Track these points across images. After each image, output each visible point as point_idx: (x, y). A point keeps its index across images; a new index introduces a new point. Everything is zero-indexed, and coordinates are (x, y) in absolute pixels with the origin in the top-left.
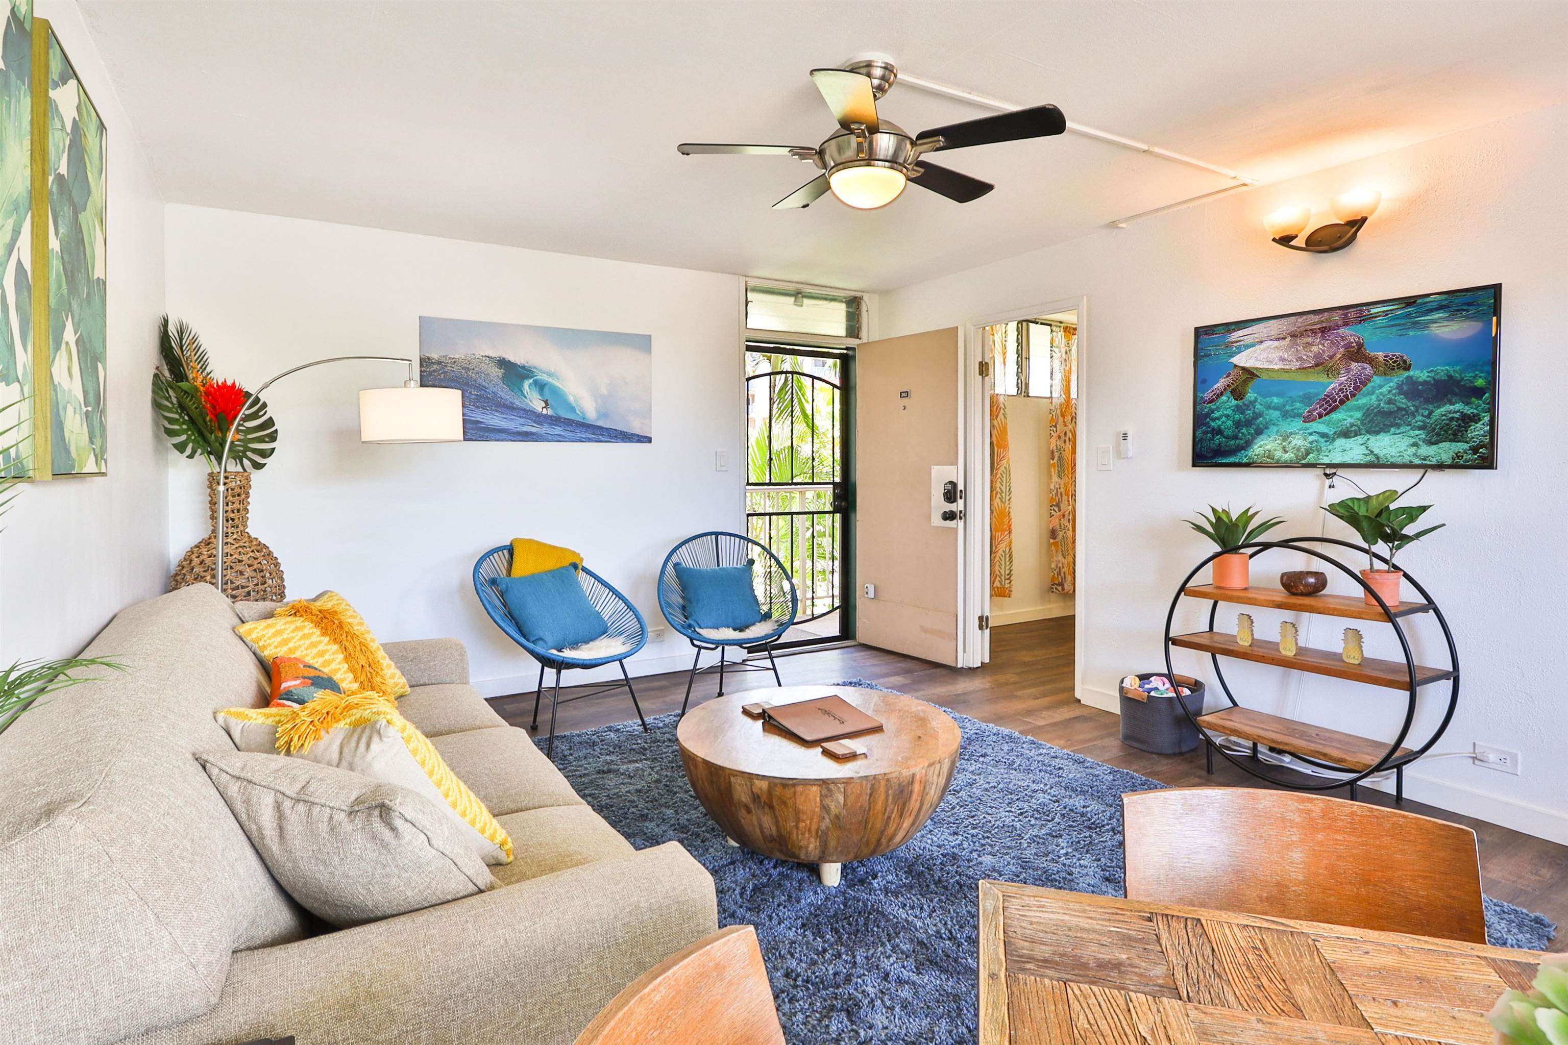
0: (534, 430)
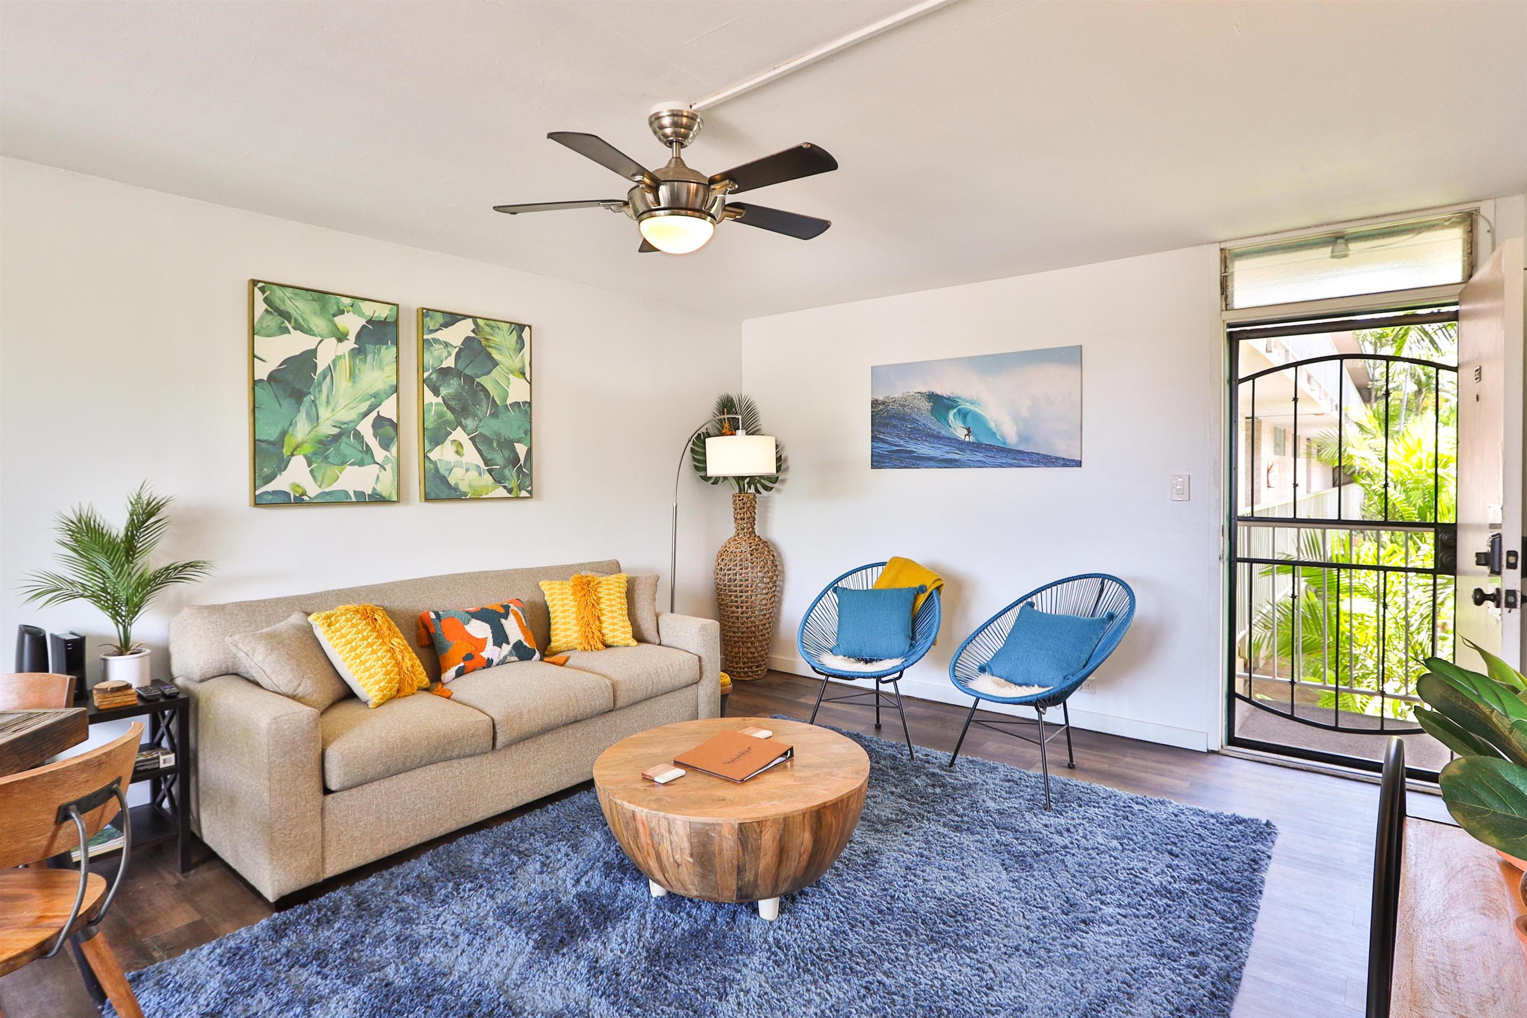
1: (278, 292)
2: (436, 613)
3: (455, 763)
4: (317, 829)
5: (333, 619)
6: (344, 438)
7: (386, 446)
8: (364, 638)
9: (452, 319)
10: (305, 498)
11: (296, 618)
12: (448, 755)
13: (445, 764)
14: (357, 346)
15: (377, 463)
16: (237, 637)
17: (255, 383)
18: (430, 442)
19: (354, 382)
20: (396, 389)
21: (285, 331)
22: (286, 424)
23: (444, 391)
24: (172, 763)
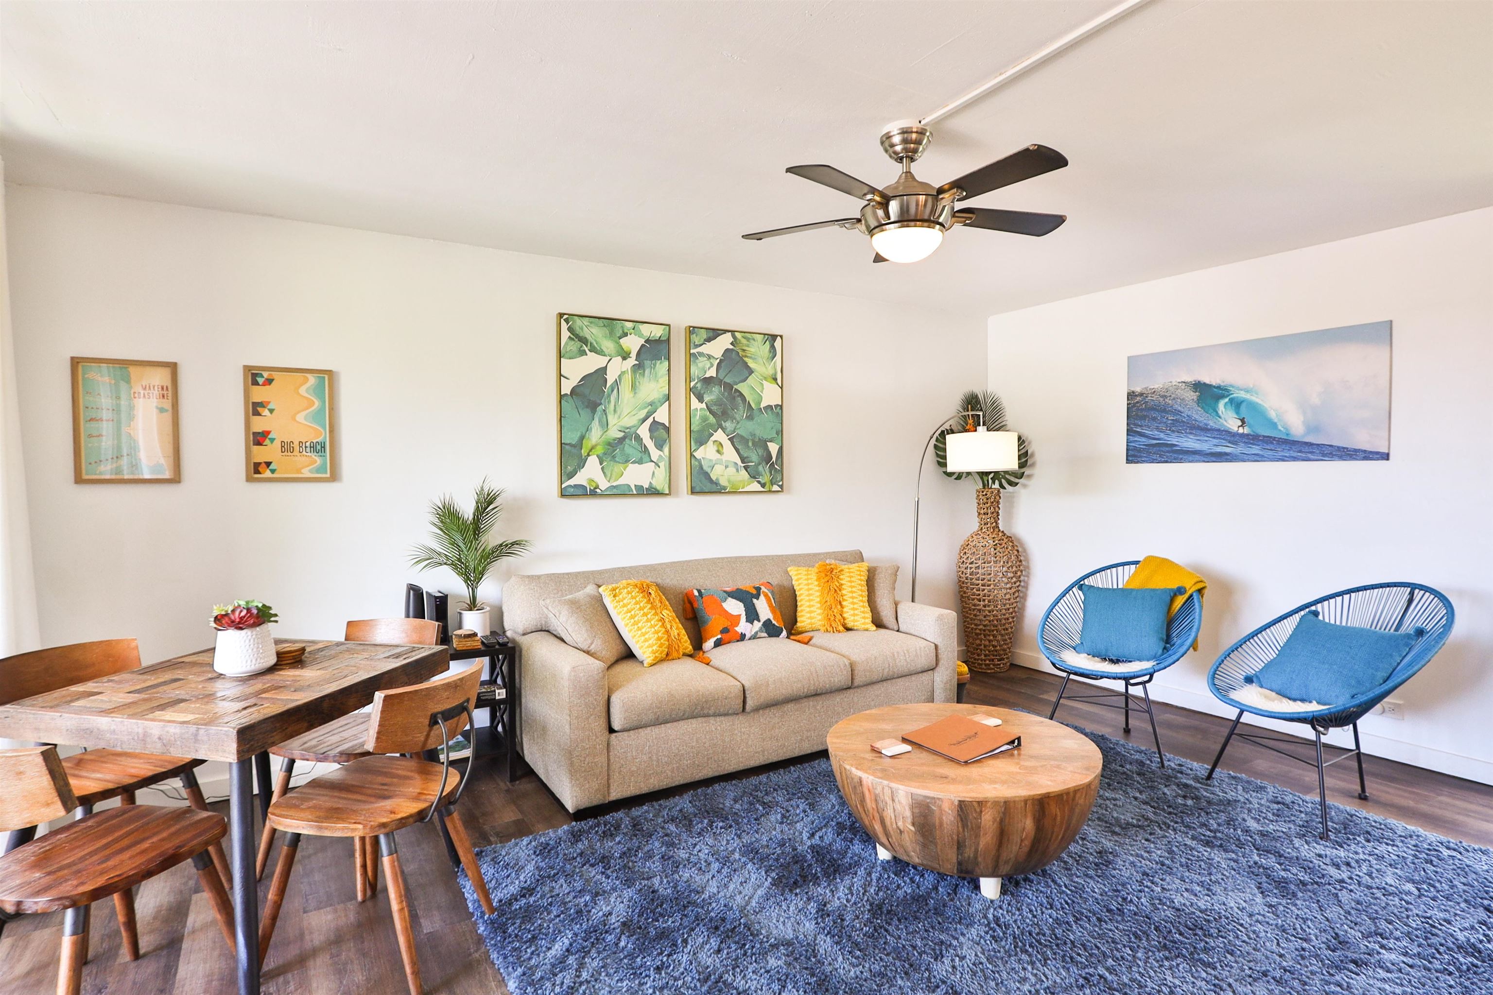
0: (1228, 450)
1: (579, 322)
2: (699, 591)
3: (712, 720)
4: (604, 759)
5: (617, 591)
6: (627, 440)
7: (660, 447)
8: (641, 609)
9: (714, 333)
10: (598, 490)
11: (590, 589)
12: (706, 712)
13: (703, 719)
14: (637, 363)
15: (653, 462)
16: (548, 601)
17: (561, 397)
18: (696, 443)
19: (635, 393)
20: (668, 398)
21: (583, 353)
22: (584, 430)
23: (707, 398)
24: (504, 696)
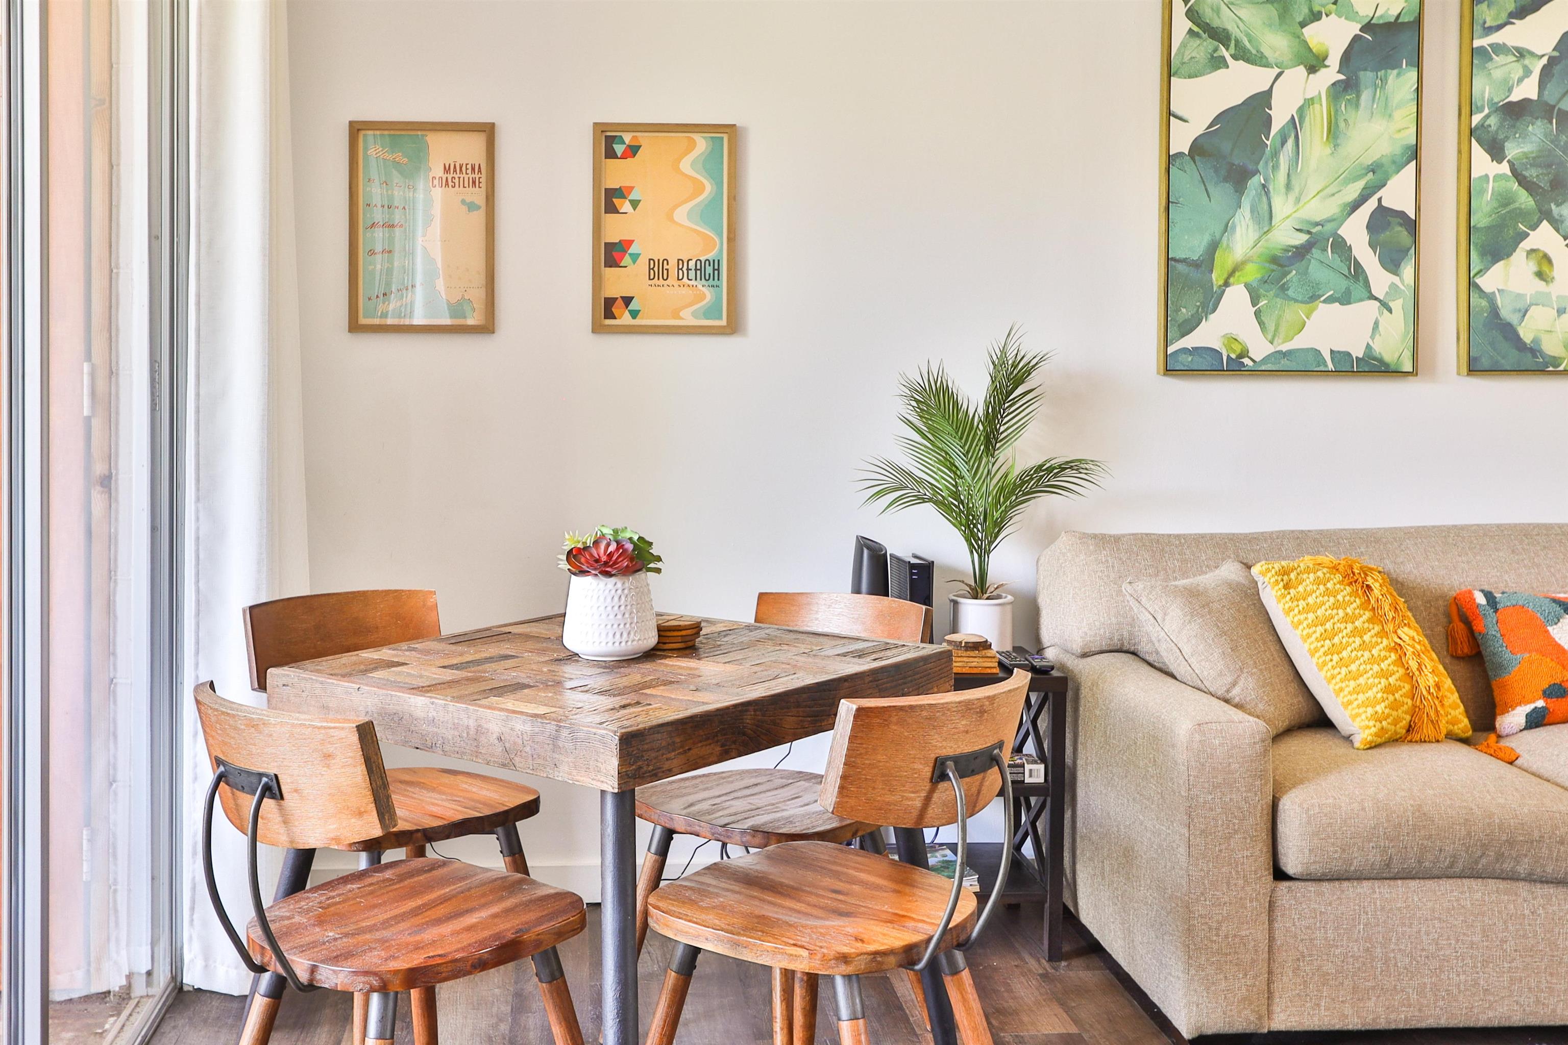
2: (1489, 595)
3: (1523, 889)
4: (1261, 935)
5: (1293, 576)
6: (1316, 252)
7: (1392, 263)
8: (1347, 619)
10: (1247, 361)
11: (1230, 571)
12: (1507, 866)
13: (1502, 885)
14: (1342, 77)
15: (1376, 299)
16: (1140, 586)
17: (1170, 160)
18: (1483, 254)
19: (1336, 146)
20: (1415, 153)
21: (1218, 63)
22: (1217, 229)
23: (1513, 150)
24: (1041, 780)
